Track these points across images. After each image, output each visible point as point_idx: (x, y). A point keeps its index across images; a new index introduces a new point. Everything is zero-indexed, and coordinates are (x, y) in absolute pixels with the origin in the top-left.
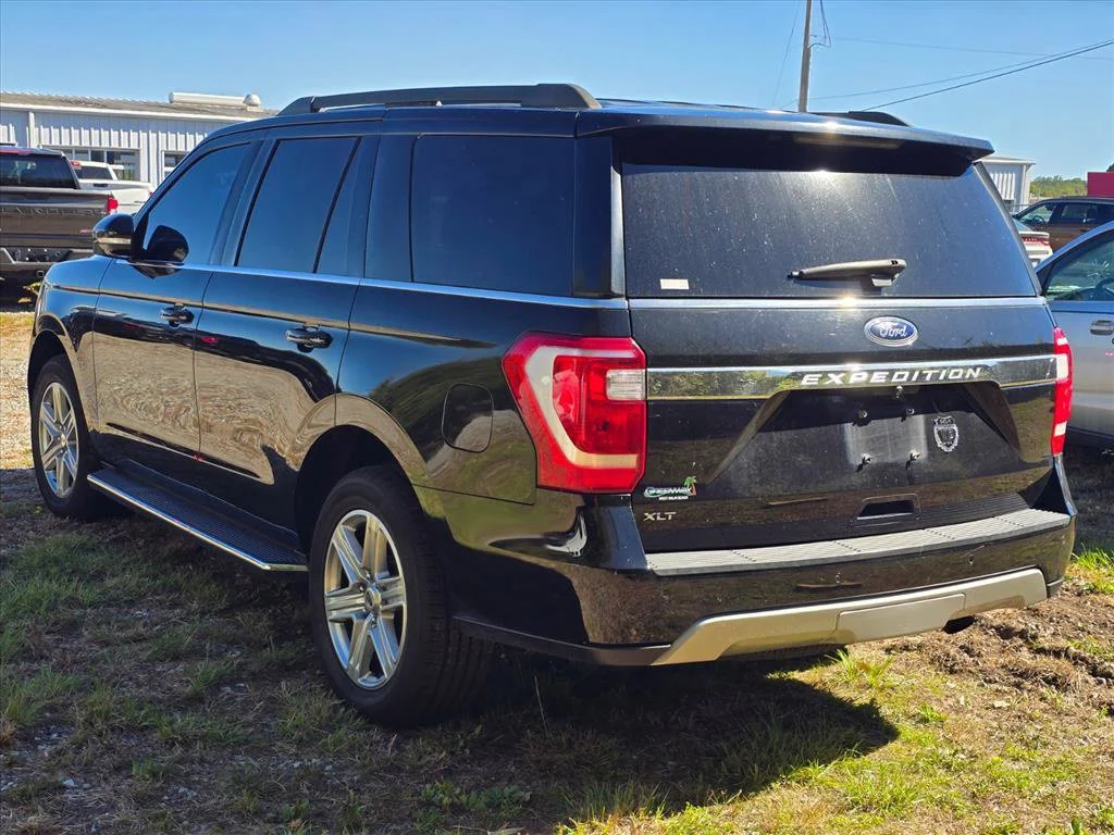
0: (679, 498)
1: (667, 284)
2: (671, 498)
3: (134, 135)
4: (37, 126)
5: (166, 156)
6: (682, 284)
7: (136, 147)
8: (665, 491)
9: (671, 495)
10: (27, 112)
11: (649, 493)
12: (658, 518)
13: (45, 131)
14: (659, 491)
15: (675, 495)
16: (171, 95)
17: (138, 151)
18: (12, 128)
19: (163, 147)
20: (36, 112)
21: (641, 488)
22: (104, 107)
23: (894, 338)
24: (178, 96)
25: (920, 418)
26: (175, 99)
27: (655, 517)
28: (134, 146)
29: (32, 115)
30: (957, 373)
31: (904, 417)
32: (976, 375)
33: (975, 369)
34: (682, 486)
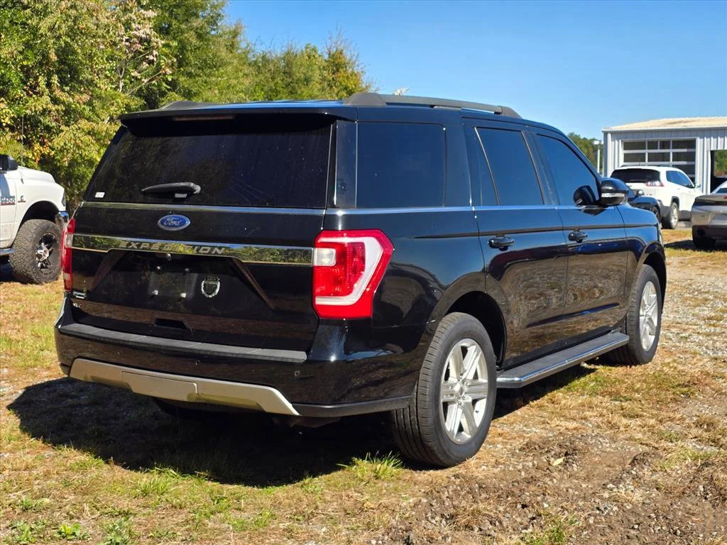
0: (82, 298)
9: (79, 295)
11: (74, 293)
12: (77, 306)
21: (73, 290)
25: (195, 276)
30: (206, 250)
31: (185, 273)
32: (220, 252)
33: (220, 248)
34: (82, 292)
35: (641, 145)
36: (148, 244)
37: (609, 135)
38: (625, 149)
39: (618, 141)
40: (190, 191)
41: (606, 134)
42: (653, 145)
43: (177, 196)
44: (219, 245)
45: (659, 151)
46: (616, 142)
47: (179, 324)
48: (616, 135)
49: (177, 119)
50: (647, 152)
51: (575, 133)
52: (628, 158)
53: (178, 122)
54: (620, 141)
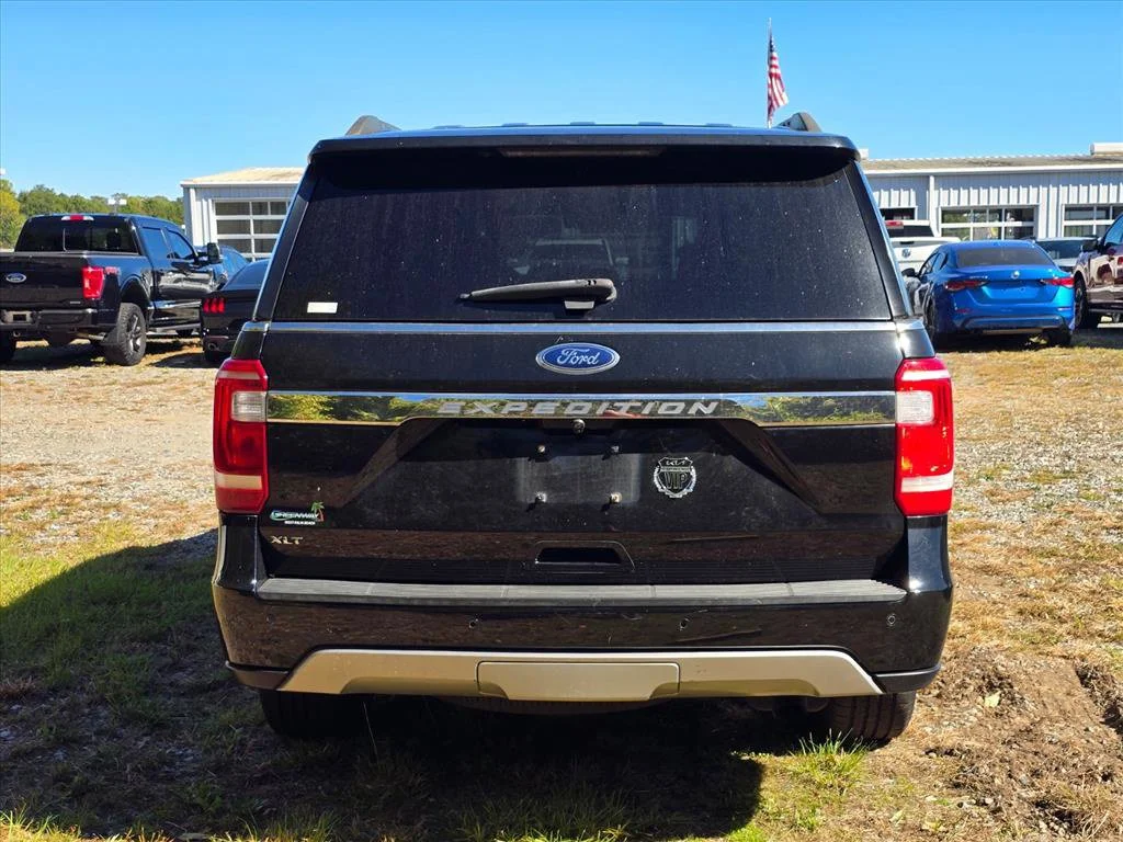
0: (306, 523)
1: (314, 307)
2: (298, 523)
3: (1033, 191)
4: (937, 188)
5: (1066, 210)
6: (330, 307)
7: (1035, 203)
8: (291, 515)
9: (297, 519)
10: (927, 176)
11: (275, 515)
12: (286, 542)
13: (944, 193)
14: (285, 515)
15: (300, 519)
16: (1093, 147)
17: (1037, 206)
18: (913, 193)
19: (1063, 201)
20: (936, 176)
21: (268, 510)
22: (1009, 164)
23: (577, 366)
24: (1102, 147)
25: (634, 460)
26: (1096, 150)
27: (281, 540)
28: (1033, 202)
29: (932, 179)
30: (674, 408)
31: (608, 455)
32: (708, 411)
33: (706, 404)
34: (308, 511)
35: (241, 208)
36: (526, 404)
37: (192, 191)
38: (217, 214)
39: (207, 200)
40: (599, 295)
41: (187, 189)
42: (260, 208)
43: (570, 305)
44: (704, 396)
45: (270, 217)
46: (205, 203)
47: (610, 555)
48: (204, 191)
49: (510, 154)
50: (251, 218)
51: (47, 186)
52: (223, 227)
53: (512, 158)
54: (210, 201)
